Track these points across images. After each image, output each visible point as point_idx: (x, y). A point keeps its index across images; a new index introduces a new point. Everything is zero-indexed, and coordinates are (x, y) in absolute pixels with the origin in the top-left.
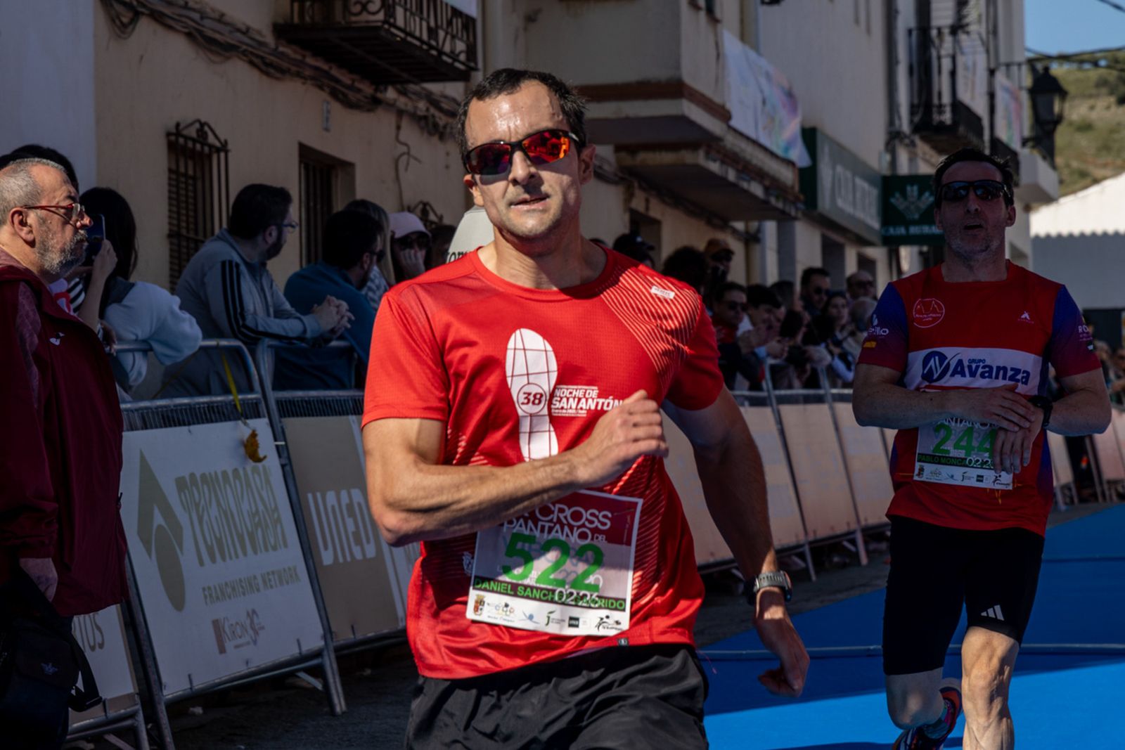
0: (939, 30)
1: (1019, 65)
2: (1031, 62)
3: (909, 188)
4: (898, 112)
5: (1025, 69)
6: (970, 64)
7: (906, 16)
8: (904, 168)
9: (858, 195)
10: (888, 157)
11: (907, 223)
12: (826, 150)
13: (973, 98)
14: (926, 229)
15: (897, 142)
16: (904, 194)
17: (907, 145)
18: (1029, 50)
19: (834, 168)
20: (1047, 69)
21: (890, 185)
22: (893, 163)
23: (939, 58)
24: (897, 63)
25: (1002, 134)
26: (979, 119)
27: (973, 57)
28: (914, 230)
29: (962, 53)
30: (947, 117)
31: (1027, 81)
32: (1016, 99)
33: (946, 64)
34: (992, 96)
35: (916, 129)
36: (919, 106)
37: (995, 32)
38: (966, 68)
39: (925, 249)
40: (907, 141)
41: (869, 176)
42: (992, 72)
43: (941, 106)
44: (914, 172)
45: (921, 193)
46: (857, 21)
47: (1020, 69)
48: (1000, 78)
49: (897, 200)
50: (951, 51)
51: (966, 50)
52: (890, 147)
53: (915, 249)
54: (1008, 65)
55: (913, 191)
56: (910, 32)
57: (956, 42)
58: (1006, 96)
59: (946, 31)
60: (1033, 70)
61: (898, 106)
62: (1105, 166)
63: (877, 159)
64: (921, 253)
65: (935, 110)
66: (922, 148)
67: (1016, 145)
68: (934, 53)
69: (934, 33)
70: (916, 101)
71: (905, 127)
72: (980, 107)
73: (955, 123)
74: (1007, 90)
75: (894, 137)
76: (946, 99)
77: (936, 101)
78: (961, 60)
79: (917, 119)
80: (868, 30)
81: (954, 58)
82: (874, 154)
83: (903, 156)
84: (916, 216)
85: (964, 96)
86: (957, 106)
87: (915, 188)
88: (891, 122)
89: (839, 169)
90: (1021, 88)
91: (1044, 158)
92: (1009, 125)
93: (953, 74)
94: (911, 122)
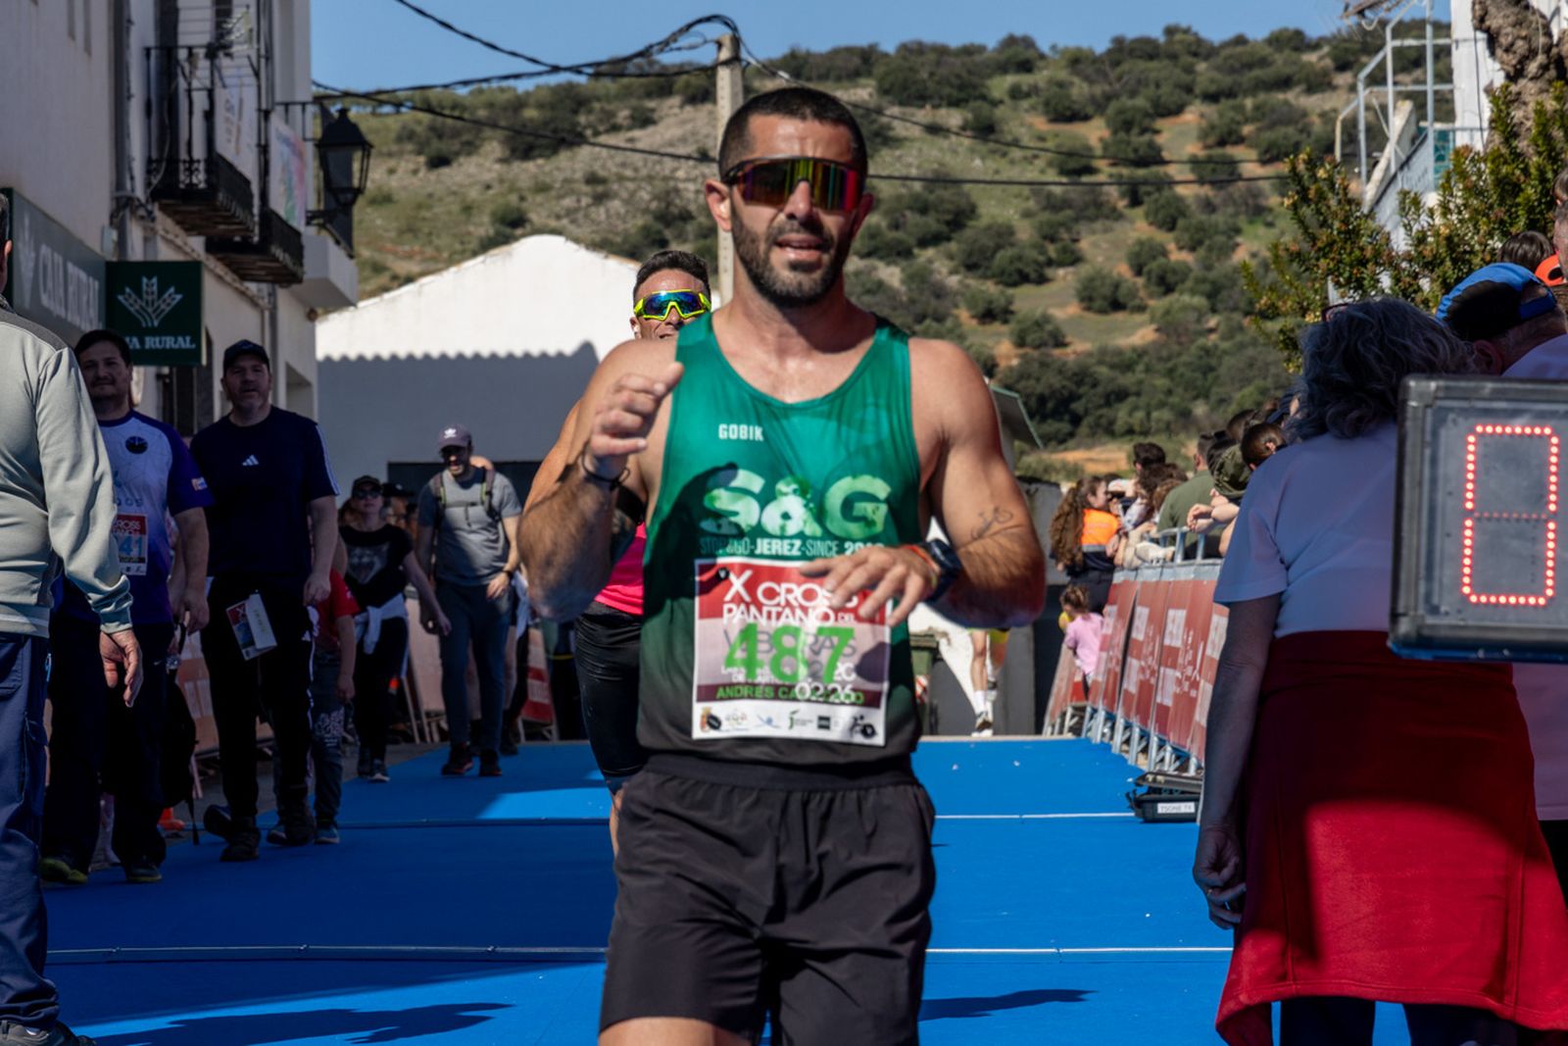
0: (190, 49)
1: (304, 105)
2: (318, 100)
3: (145, 280)
4: (130, 169)
5: (311, 109)
6: (235, 102)
7: (143, 31)
8: (136, 252)
9: (71, 289)
10: (114, 235)
11: (142, 333)
12: (27, 221)
13: (238, 152)
14: (169, 342)
15: (127, 213)
16: (138, 291)
17: (142, 218)
18: (319, 85)
19: (37, 250)
20: (343, 112)
21: (118, 275)
22: (122, 243)
23: (189, 91)
24: (129, 97)
25: (279, 204)
26: (247, 182)
27: (239, 91)
28: (151, 342)
29: (224, 86)
30: (200, 178)
31: (314, 128)
32: (300, 155)
33: (200, 101)
34: (264, 150)
35: (155, 195)
36: (159, 161)
37: (269, 58)
38: (229, 109)
39: (166, 370)
40: (142, 212)
41: (88, 263)
42: (265, 115)
43: (191, 161)
44: (150, 258)
45: (161, 292)
46: (72, 34)
47: (304, 110)
48: (276, 121)
49: (127, 299)
50: (207, 83)
51: (228, 81)
52: (117, 221)
53: (152, 370)
54: (287, 105)
55: (149, 285)
56: (148, 51)
57: (214, 69)
58: (286, 150)
59: (201, 52)
60: (325, 113)
61: (130, 160)
62: (409, 256)
63: (98, 238)
64: (159, 377)
65: (182, 167)
66: (164, 222)
67: (298, 222)
68: (182, 84)
69: (183, 54)
70: (154, 156)
71: (140, 193)
72: (248, 166)
73: (212, 186)
74: (286, 141)
75: (122, 206)
76: (199, 152)
77: (183, 155)
78: (221, 95)
79: (155, 181)
80: (88, 49)
81: (211, 93)
82: (95, 232)
83: (135, 233)
84: (156, 323)
85: (225, 148)
86: (216, 163)
87: (154, 280)
88: (119, 185)
89: (45, 250)
90: (305, 139)
91: (338, 242)
92: (289, 192)
93: (209, 115)
94: (148, 184)
